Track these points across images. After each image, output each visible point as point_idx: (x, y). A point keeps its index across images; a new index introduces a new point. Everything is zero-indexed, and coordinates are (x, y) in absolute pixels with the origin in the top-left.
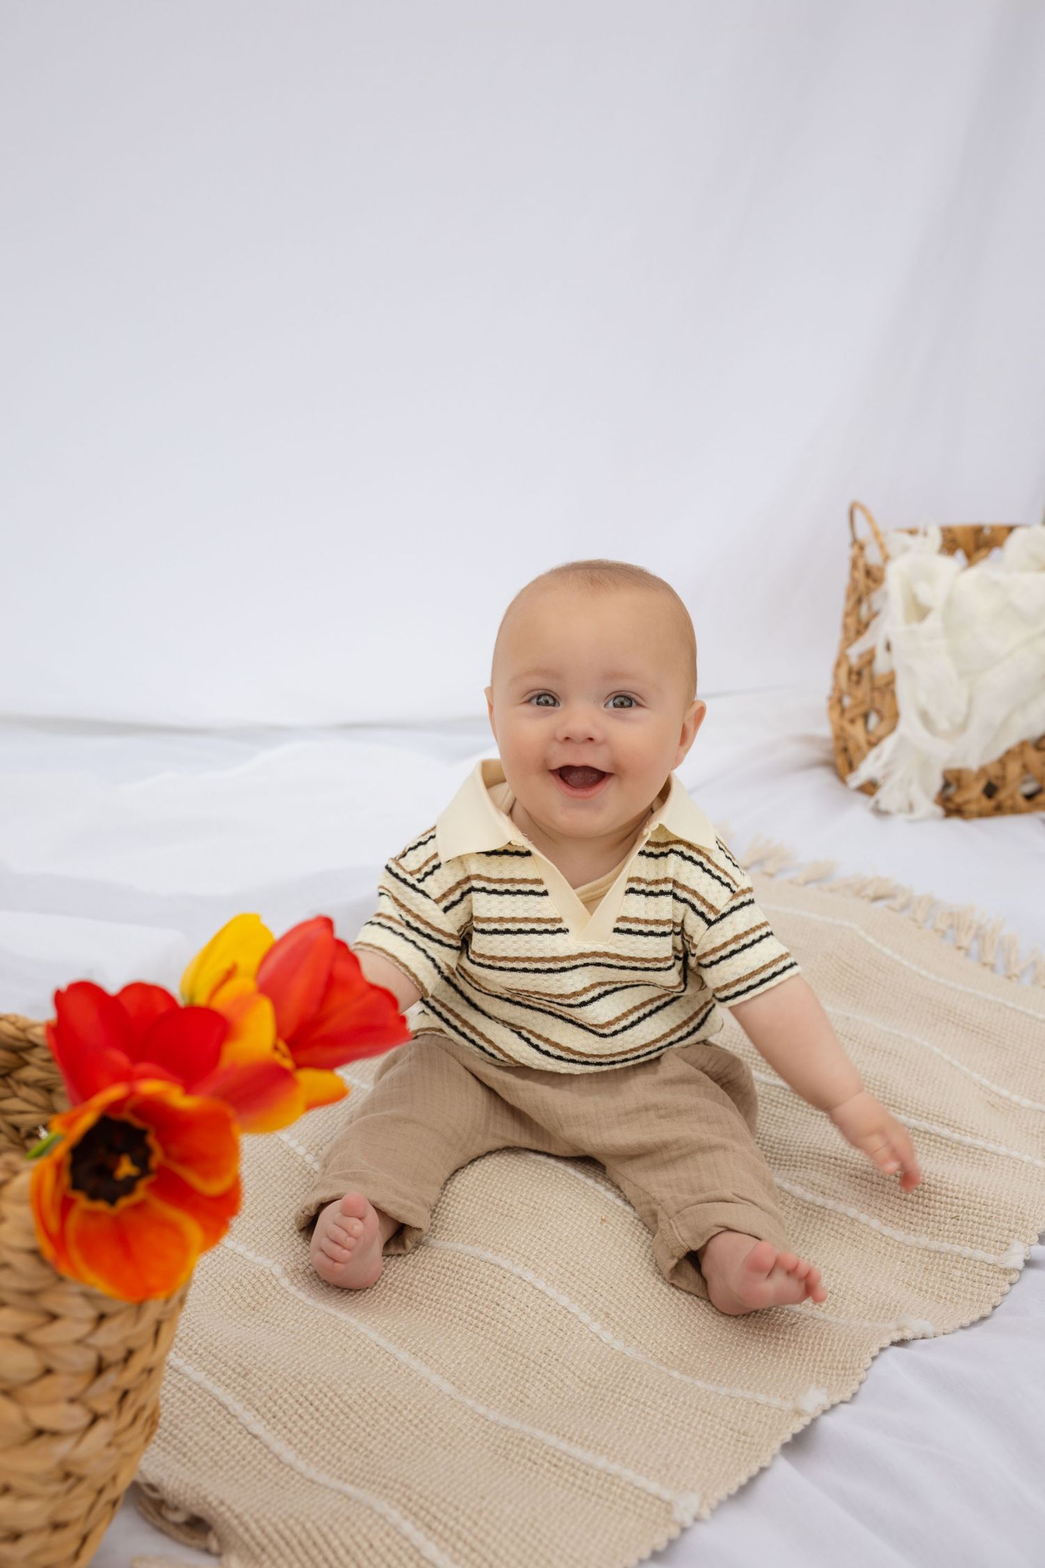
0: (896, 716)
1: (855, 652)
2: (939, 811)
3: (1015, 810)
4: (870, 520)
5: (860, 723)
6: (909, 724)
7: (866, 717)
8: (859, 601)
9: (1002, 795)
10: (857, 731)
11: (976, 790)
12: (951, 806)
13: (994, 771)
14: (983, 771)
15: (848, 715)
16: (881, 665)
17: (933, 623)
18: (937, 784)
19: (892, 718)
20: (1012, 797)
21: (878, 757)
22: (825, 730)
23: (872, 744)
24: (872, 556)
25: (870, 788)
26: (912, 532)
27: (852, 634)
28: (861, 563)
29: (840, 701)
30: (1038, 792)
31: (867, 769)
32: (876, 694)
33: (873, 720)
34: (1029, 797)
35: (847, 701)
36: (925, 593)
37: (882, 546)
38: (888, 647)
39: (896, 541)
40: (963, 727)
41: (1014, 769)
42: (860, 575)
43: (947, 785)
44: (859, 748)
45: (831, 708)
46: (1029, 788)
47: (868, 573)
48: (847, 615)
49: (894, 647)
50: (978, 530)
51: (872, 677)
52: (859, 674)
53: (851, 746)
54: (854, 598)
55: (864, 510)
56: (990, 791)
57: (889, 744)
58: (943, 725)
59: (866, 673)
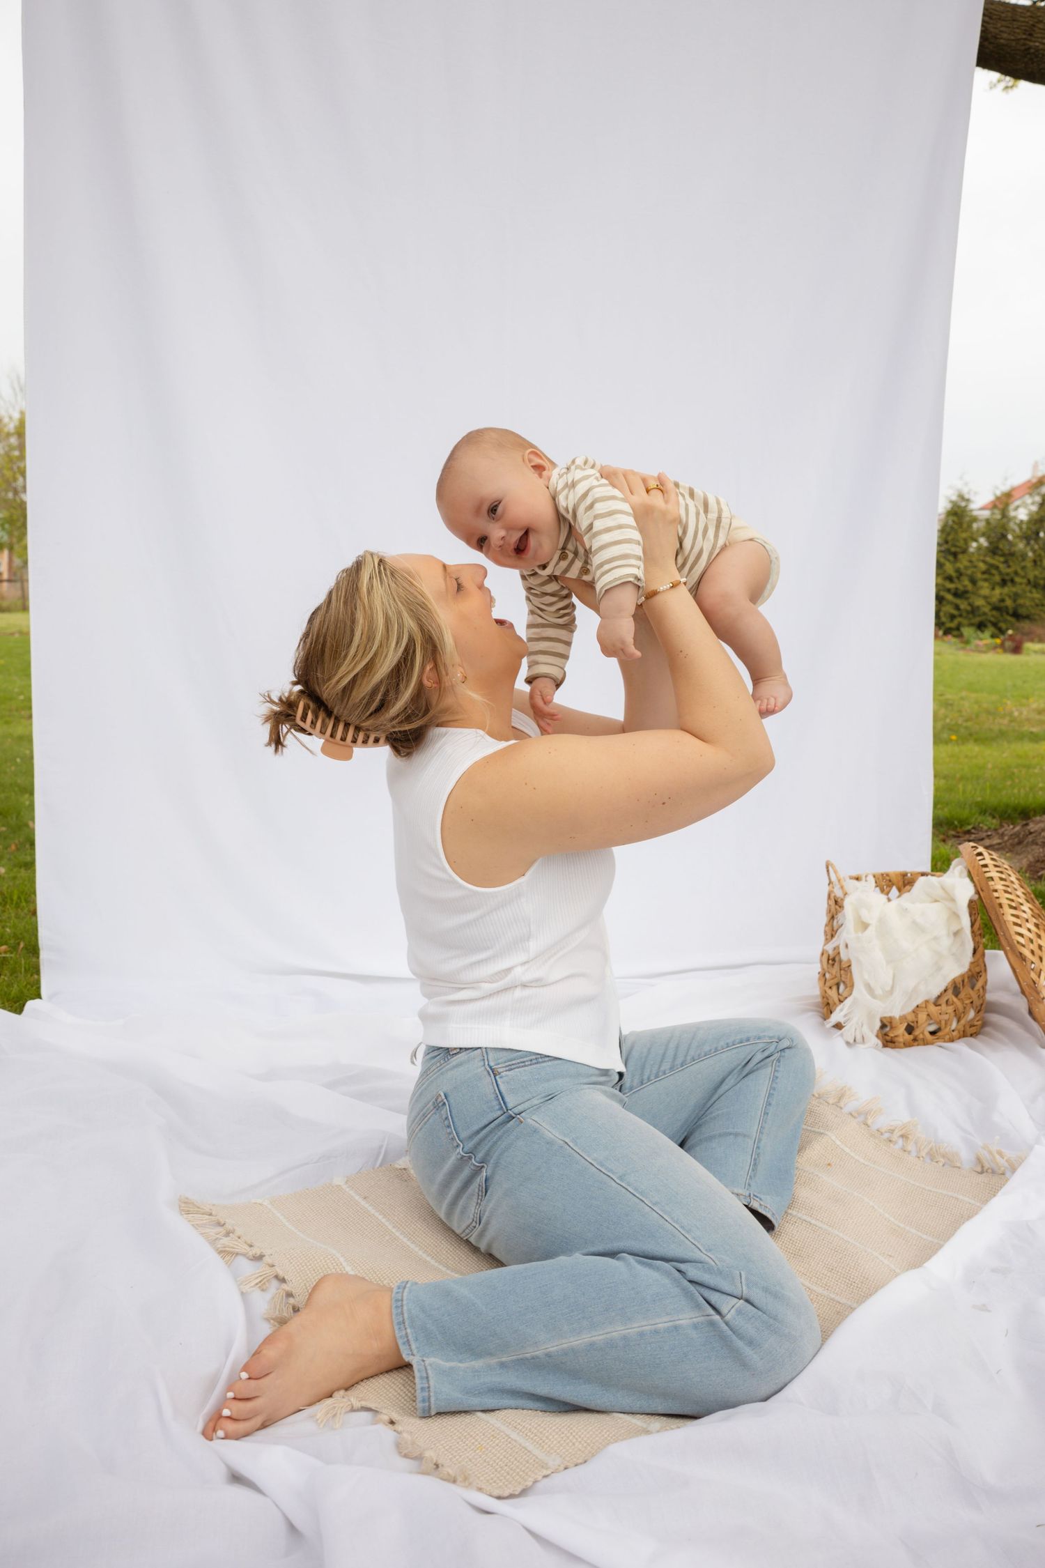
0: (852, 986)
1: (830, 948)
2: (880, 1043)
3: (925, 1043)
4: (835, 872)
5: (835, 988)
6: (859, 991)
7: (838, 985)
8: (833, 918)
9: (917, 1032)
10: (833, 994)
11: (901, 1030)
12: (888, 1038)
13: (911, 1018)
14: (903, 1018)
15: (828, 984)
16: (844, 956)
17: (871, 931)
18: (878, 1024)
19: (850, 986)
20: (923, 1033)
21: (841, 1010)
22: (817, 991)
23: (841, 1001)
24: (839, 893)
25: (838, 1026)
26: (858, 879)
27: (829, 937)
28: (832, 895)
29: (824, 975)
30: (939, 1030)
31: (836, 1017)
32: (842, 972)
33: (842, 987)
34: (933, 1033)
35: (827, 976)
36: (865, 915)
37: (842, 887)
38: (847, 946)
39: (850, 885)
40: (891, 992)
41: (922, 1017)
42: (832, 902)
43: (883, 1026)
44: (835, 1004)
45: (819, 979)
46: (932, 1028)
47: (836, 902)
48: (826, 925)
49: (849, 946)
50: (904, 875)
51: (840, 961)
52: (834, 960)
53: (831, 1002)
54: (830, 915)
55: (832, 865)
56: (910, 1029)
57: (848, 1002)
58: (879, 992)
59: (837, 959)
